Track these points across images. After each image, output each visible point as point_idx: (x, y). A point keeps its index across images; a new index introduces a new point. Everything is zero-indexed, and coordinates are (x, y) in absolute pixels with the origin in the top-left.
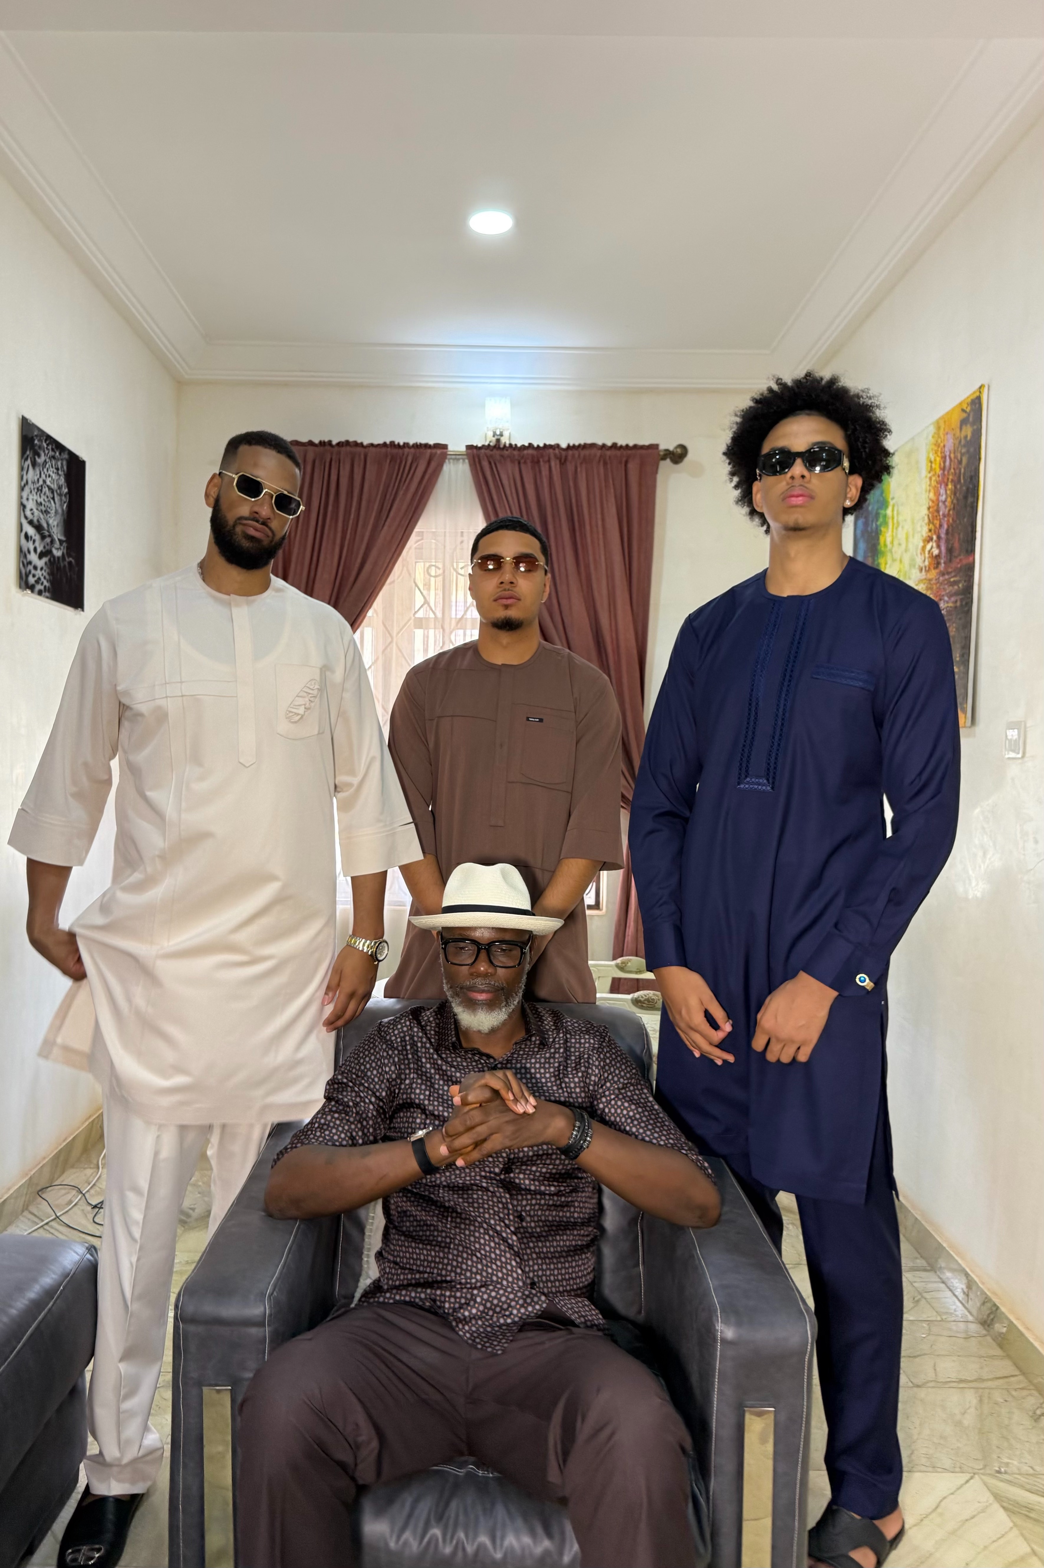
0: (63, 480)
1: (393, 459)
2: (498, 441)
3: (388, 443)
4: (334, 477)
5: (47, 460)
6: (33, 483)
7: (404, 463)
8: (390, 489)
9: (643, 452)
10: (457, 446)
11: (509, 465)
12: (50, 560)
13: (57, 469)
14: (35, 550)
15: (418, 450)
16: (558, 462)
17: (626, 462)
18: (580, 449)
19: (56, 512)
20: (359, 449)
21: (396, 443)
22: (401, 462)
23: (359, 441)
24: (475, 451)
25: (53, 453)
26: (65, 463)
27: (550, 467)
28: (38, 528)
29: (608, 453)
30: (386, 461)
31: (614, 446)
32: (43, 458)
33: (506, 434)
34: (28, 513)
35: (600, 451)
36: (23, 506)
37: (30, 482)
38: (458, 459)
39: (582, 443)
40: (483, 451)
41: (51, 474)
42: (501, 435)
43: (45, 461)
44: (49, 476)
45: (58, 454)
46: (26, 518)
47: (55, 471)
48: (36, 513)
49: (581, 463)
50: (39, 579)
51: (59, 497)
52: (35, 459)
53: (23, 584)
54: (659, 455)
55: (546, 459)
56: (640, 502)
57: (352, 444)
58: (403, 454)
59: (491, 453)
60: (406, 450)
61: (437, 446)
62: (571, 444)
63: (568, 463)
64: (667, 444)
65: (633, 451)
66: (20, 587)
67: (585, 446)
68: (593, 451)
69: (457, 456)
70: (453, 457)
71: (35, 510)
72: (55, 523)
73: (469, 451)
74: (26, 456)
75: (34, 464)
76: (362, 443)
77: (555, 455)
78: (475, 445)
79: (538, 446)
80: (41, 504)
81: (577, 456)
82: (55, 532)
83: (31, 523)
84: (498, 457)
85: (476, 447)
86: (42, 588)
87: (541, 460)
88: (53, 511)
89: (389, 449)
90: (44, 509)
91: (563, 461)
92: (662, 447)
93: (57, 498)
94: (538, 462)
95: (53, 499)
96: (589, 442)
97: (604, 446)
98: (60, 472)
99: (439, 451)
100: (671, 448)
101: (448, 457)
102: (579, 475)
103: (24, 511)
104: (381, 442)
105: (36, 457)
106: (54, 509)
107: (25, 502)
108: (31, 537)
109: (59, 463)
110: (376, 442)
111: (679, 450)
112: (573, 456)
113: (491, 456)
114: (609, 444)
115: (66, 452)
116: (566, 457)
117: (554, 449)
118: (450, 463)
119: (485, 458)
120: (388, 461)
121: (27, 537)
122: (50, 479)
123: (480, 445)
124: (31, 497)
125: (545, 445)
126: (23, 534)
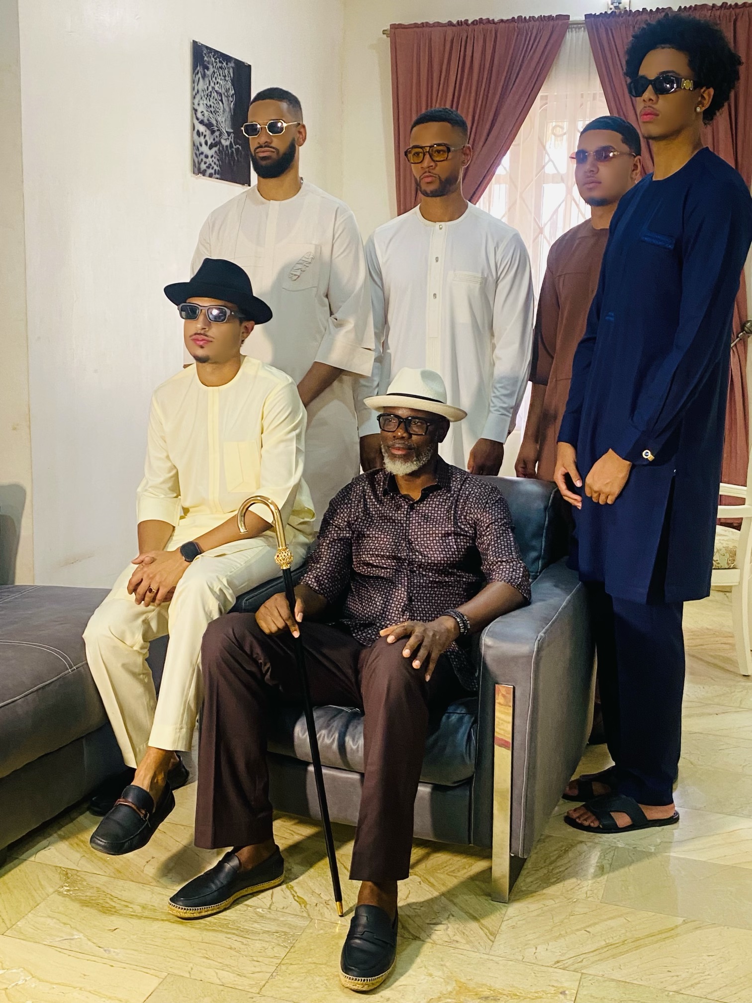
0: (230, 84)
2: (616, 8)
4: (469, 53)
5: (215, 71)
6: (203, 91)
7: (529, 35)
9: (751, 9)
10: (577, 16)
12: (219, 149)
13: (225, 76)
14: (206, 143)
15: (543, 23)
17: (735, 19)
19: (224, 111)
20: (490, 26)
21: (524, 18)
24: (593, 19)
25: (220, 65)
28: (209, 126)
29: (718, 12)
31: (724, 5)
32: (211, 70)
34: (199, 115)
37: (200, 90)
38: (580, 28)
40: (600, 18)
43: (214, 71)
44: (218, 83)
45: (225, 64)
46: (198, 119)
47: (222, 78)
48: (206, 113)
50: (210, 165)
51: (226, 99)
52: (205, 72)
53: (196, 170)
57: (484, 22)
58: (530, 27)
59: (608, 18)
60: (532, 23)
61: (560, 17)
62: (682, 7)
65: (742, 9)
66: (194, 173)
67: (695, 8)
68: (704, 11)
69: (577, 24)
70: (575, 26)
71: (205, 112)
72: (223, 120)
73: (588, 19)
74: (196, 71)
75: (204, 76)
76: (493, 22)
78: (593, 14)
79: (652, 9)
82: (223, 127)
83: (202, 122)
84: (614, 23)
86: (213, 171)
88: (221, 110)
89: (517, 24)
90: (212, 110)
93: (224, 99)
95: (221, 100)
97: (714, 6)
99: (561, 21)
104: (511, 19)
105: (206, 70)
106: (222, 108)
107: (196, 107)
108: (202, 133)
109: (226, 71)
113: (608, 22)
118: (572, 31)
119: (602, 25)
120: (516, 34)
121: (198, 133)
122: (218, 85)
123: (597, 14)
124: (201, 102)
125: (658, 9)
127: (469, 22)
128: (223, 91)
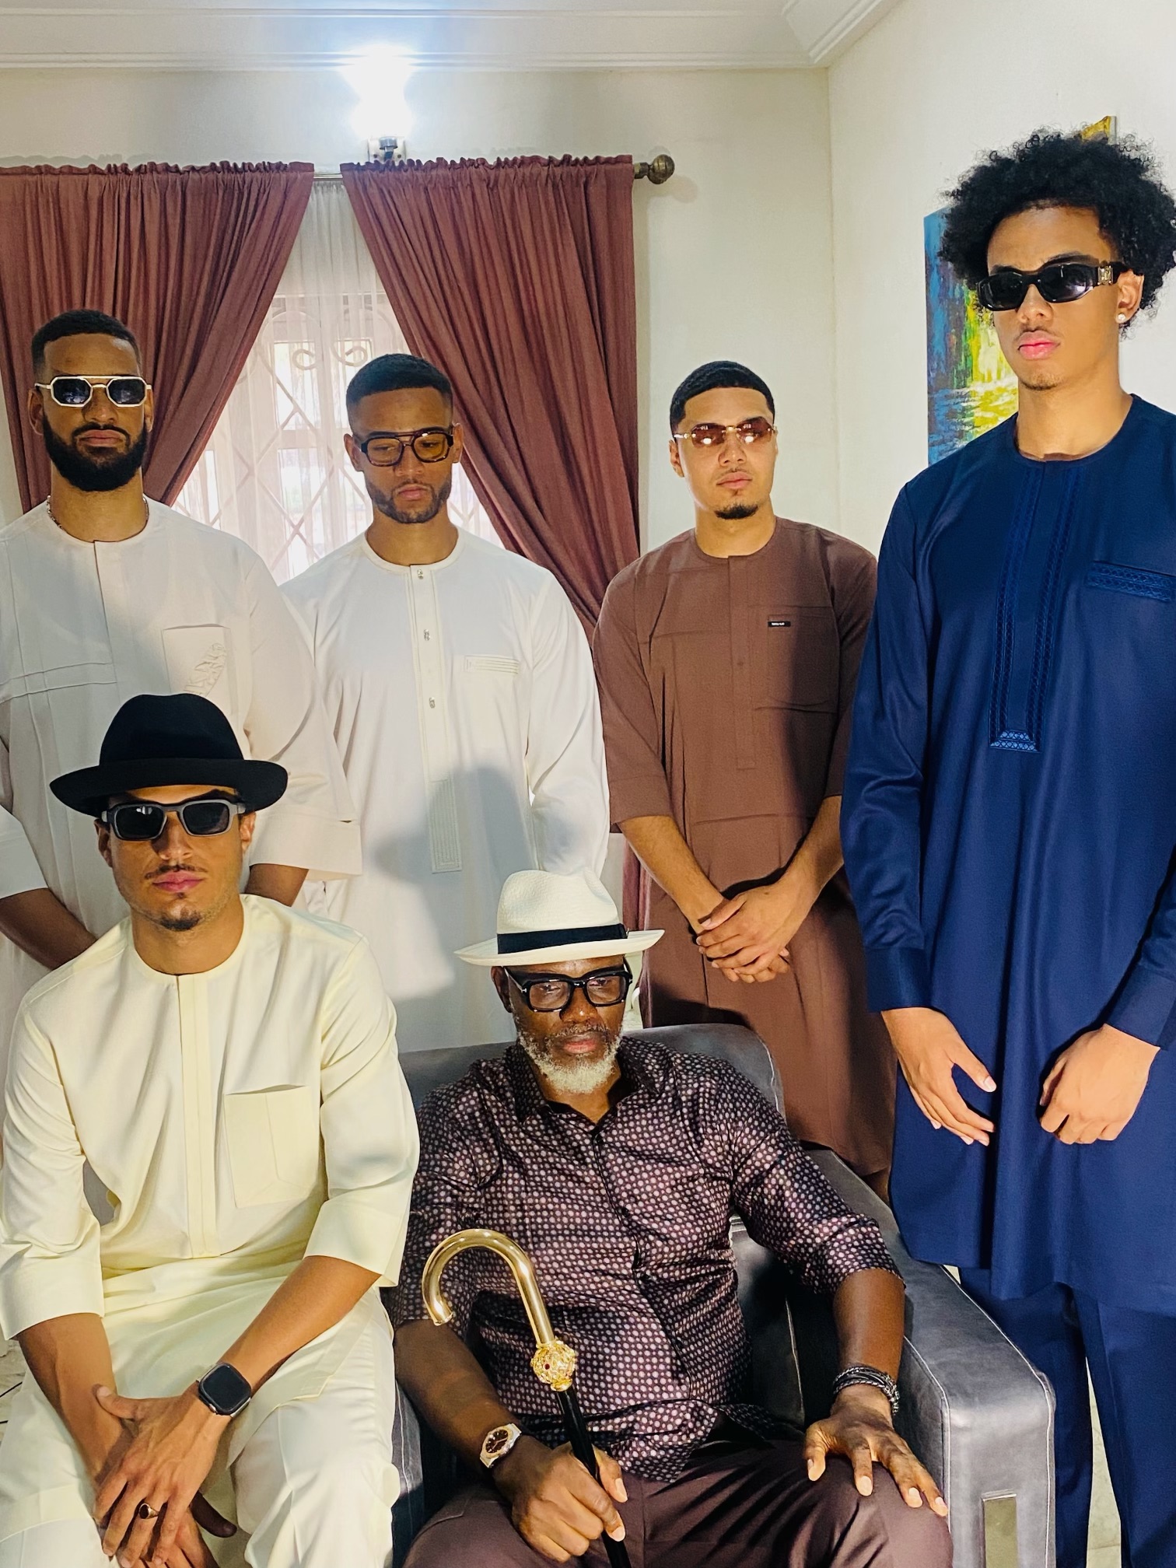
3: (217, 164)
7: (246, 195)
8: (228, 238)
9: (609, 167)
10: (327, 165)
11: (409, 190)
15: (266, 175)
16: (484, 185)
18: (516, 166)
20: (172, 176)
21: (232, 165)
22: (241, 193)
23: (170, 163)
24: (355, 171)
27: (473, 194)
29: (558, 171)
30: (214, 191)
31: (567, 159)
33: (404, 147)
38: (333, 187)
39: (519, 157)
40: (366, 171)
42: (395, 147)
49: (519, 186)
54: (632, 171)
55: (466, 180)
56: (611, 244)
57: (160, 169)
58: (243, 182)
60: (248, 175)
62: (503, 160)
63: (499, 186)
64: (642, 156)
65: (594, 167)
67: (523, 162)
68: (536, 168)
69: (328, 182)
70: (323, 183)
73: (346, 173)
76: (175, 166)
77: (479, 176)
78: (354, 163)
81: (511, 175)
85: (357, 166)
87: (458, 182)
89: (220, 174)
91: (491, 184)
92: (636, 160)
94: (455, 187)
97: (551, 160)
100: (649, 161)
101: (315, 182)
102: (518, 205)
110: (198, 165)
111: (661, 164)
112: (506, 175)
116: (496, 177)
117: (477, 166)
118: (317, 191)
119: (373, 183)
123: (361, 163)
127: (131, 168)
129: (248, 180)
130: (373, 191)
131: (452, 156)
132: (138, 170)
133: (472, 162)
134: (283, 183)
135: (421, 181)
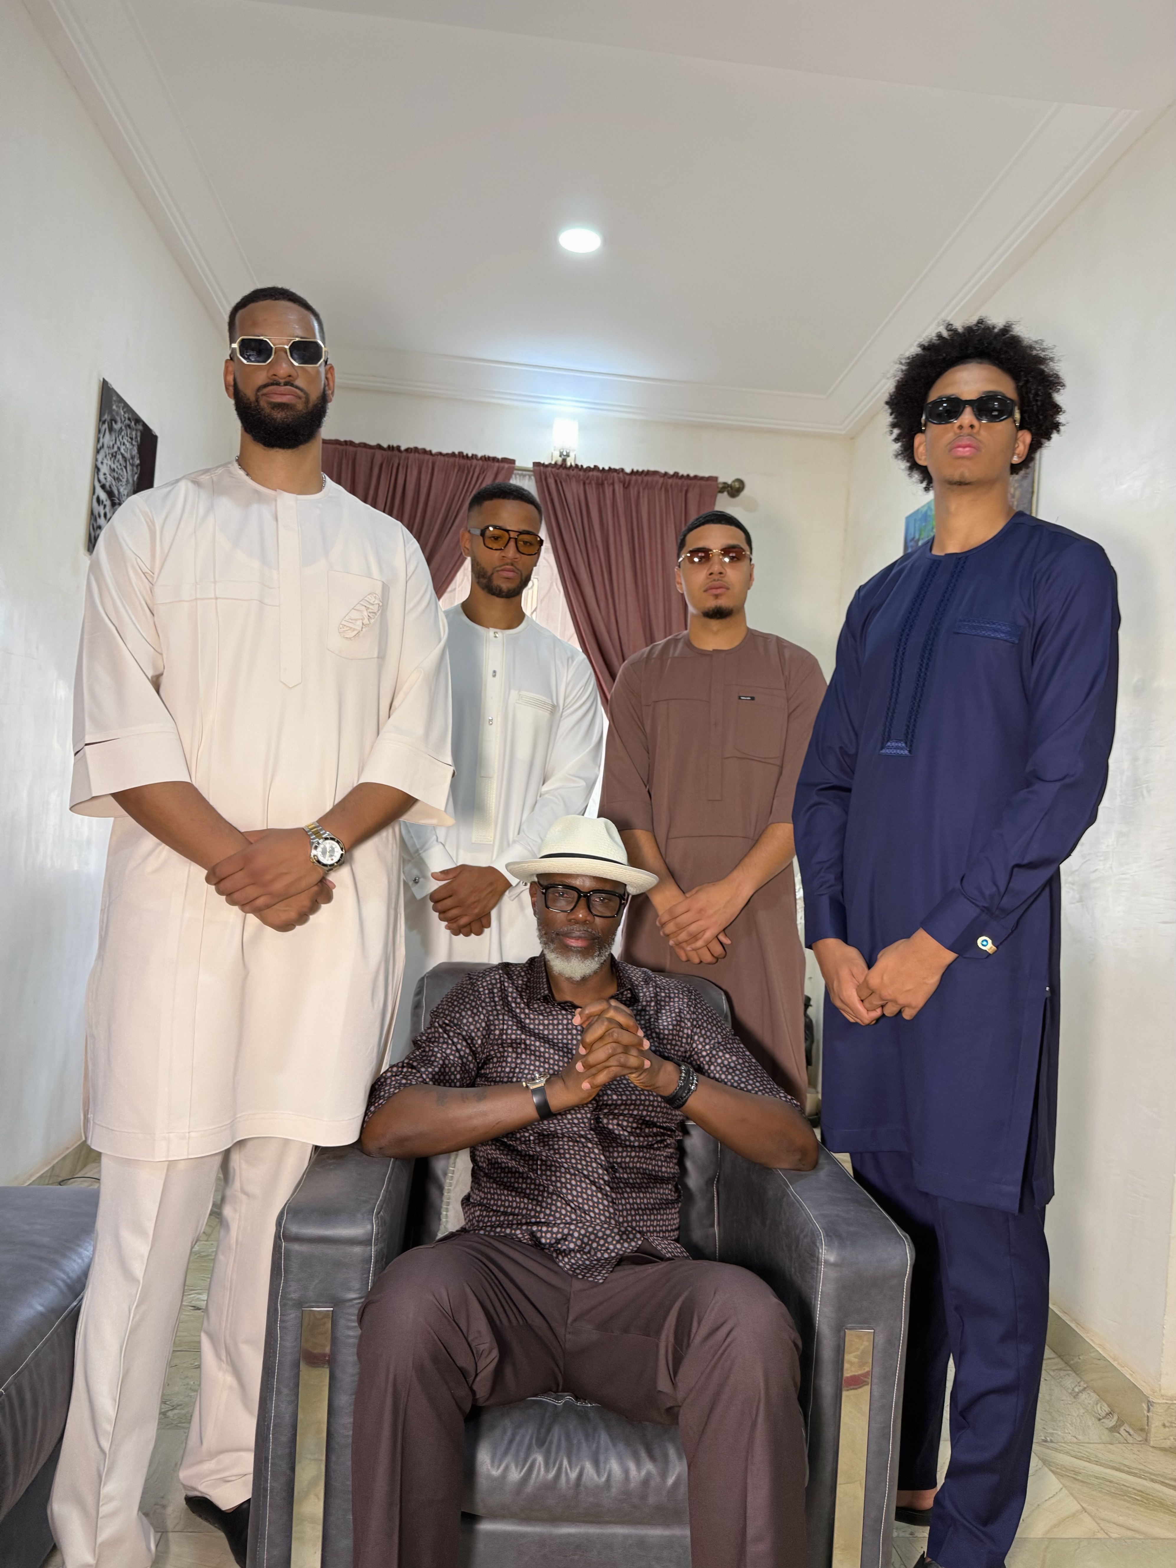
0: (136, 451)
1: (461, 469)
2: (564, 461)
3: (457, 452)
4: (401, 480)
5: (123, 428)
6: (109, 447)
7: (471, 474)
9: (703, 482)
10: (524, 462)
11: (574, 484)
13: (132, 439)
14: (105, 515)
15: (486, 463)
16: (621, 485)
17: (687, 492)
18: (643, 475)
19: (128, 480)
20: (427, 457)
21: (465, 454)
22: (469, 473)
23: (428, 449)
24: (542, 468)
25: (129, 422)
26: (139, 434)
27: (614, 490)
28: (110, 493)
29: (670, 481)
30: (454, 470)
31: (676, 475)
32: (119, 425)
33: (572, 455)
34: (102, 477)
35: (662, 479)
36: (97, 469)
37: (105, 447)
38: (524, 476)
39: (646, 469)
40: (549, 469)
41: (126, 442)
42: (568, 455)
43: (121, 428)
44: (124, 444)
45: (133, 424)
46: (99, 481)
47: (130, 440)
48: (109, 478)
49: (644, 489)
51: (131, 467)
52: (111, 424)
53: (90, 546)
54: (718, 487)
55: (611, 481)
57: (420, 451)
58: (471, 466)
59: (557, 471)
60: (474, 462)
61: (505, 460)
62: (635, 470)
63: (631, 488)
64: (726, 477)
65: (694, 482)
67: (648, 473)
68: (656, 478)
69: (524, 471)
70: (520, 472)
71: (108, 475)
72: (126, 492)
73: (536, 468)
74: (103, 420)
75: (110, 430)
76: (430, 451)
77: (619, 479)
78: (542, 462)
79: (603, 469)
80: (114, 470)
81: (640, 481)
83: (103, 487)
84: (564, 476)
85: (543, 465)
87: (606, 482)
88: (125, 480)
89: (457, 459)
90: (116, 476)
91: (626, 486)
92: (721, 480)
93: (129, 467)
94: (602, 484)
95: (126, 467)
96: (652, 469)
97: (666, 474)
98: (134, 443)
99: (506, 466)
100: (729, 482)
101: (515, 472)
102: (641, 500)
103: (98, 474)
104: (450, 452)
105: (113, 423)
106: (126, 477)
107: (100, 465)
108: (103, 502)
109: (134, 433)
110: (444, 451)
111: (737, 485)
112: (636, 481)
113: (558, 474)
114: (671, 472)
115: (141, 424)
116: (630, 481)
117: (618, 473)
119: (552, 476)
120: (456, 470)
121: (99, 501)
122: (124, 447)
123: (547, 463)
124: (105, 461)
125: (610, 468)
126: (95, 497)
127: (403, 448)
128: (128, 455)
129: (474, 464)
130: (551, 481)
131: (604, 465)
132: (407, 450)
133: (615, 470)
134: (495, 469)
135: (581, 477)
